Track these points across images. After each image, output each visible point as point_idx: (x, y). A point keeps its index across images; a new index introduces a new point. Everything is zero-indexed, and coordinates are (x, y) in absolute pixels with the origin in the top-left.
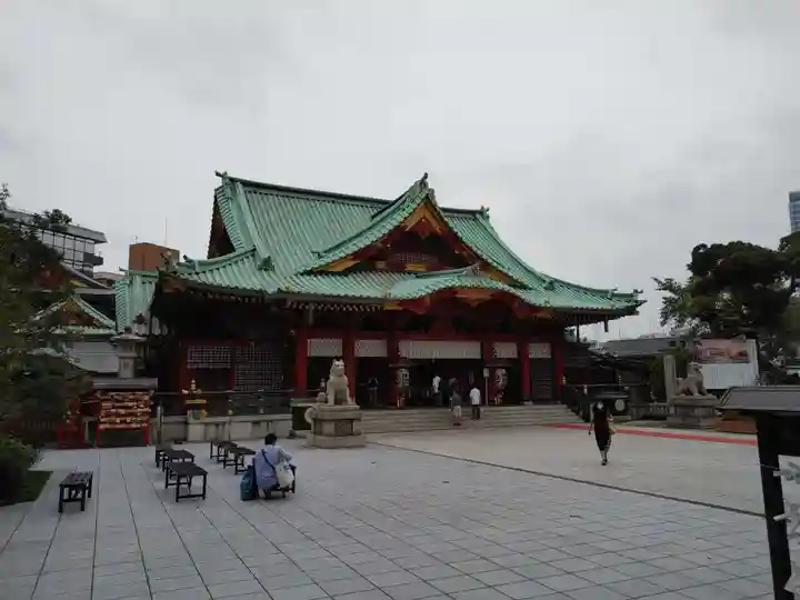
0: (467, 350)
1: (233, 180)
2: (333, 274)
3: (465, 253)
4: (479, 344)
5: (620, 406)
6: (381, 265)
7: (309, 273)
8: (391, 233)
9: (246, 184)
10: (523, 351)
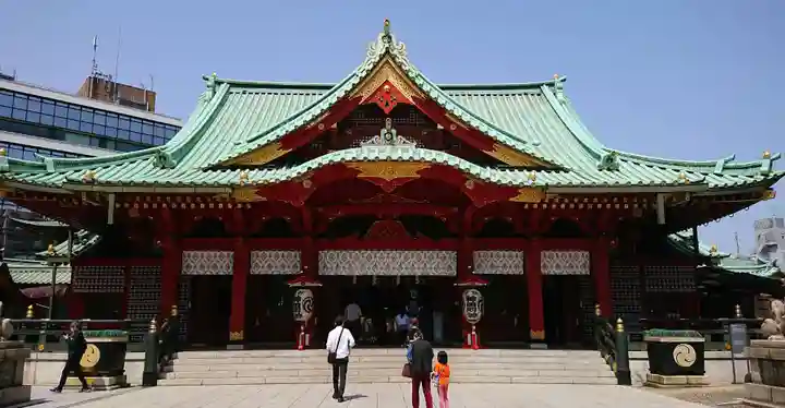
0: (436, 263)
1: (220, 82)
3: (453, 128)
4: (454, 254)
7: (214, 168)
10: (532, 262)
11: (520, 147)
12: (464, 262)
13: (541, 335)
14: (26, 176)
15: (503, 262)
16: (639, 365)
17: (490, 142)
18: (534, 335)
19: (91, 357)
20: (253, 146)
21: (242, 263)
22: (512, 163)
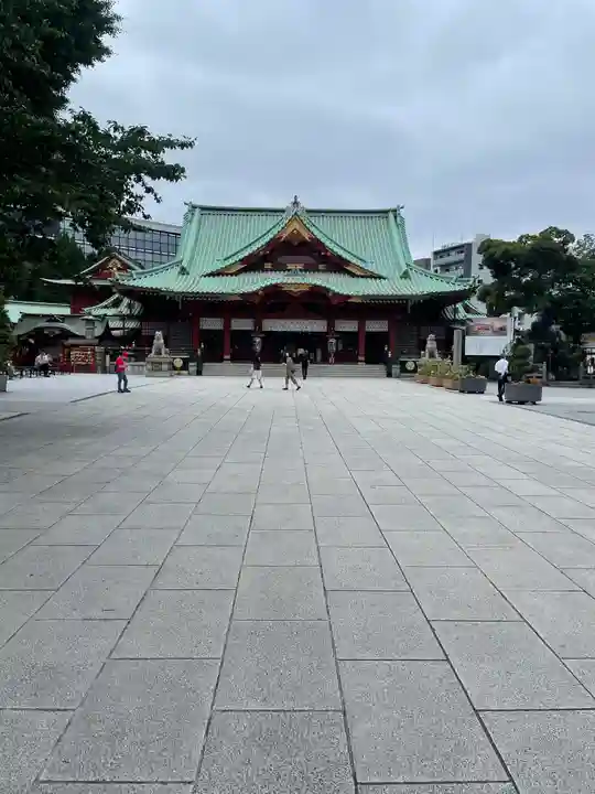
0: (318, 326)
1: (194, 207)
2: (227, 275)
4: (326, 322)
5: (410, 366)
6: (268, 266)
7: (209, 275)
8: (268, 244)
9: (203, 208)
10: (362, 326)
11: (362, 265)
12: (331, 325)
13: (363, 359)
14: (126, 282)
15: (349, 326)
16: (396, 369)
17: (348, 263)
18: (360, 358)
19: (178, 363)
20: (227, 263)
21: (227, 324)
22: (358, 273)
